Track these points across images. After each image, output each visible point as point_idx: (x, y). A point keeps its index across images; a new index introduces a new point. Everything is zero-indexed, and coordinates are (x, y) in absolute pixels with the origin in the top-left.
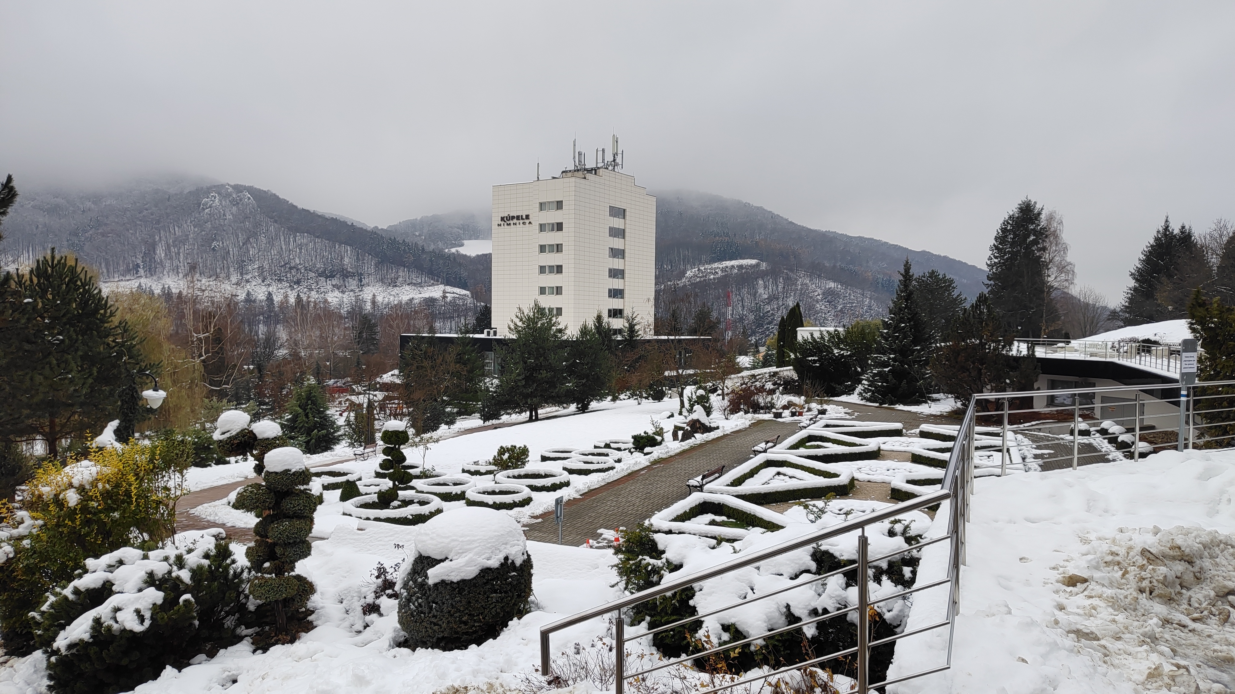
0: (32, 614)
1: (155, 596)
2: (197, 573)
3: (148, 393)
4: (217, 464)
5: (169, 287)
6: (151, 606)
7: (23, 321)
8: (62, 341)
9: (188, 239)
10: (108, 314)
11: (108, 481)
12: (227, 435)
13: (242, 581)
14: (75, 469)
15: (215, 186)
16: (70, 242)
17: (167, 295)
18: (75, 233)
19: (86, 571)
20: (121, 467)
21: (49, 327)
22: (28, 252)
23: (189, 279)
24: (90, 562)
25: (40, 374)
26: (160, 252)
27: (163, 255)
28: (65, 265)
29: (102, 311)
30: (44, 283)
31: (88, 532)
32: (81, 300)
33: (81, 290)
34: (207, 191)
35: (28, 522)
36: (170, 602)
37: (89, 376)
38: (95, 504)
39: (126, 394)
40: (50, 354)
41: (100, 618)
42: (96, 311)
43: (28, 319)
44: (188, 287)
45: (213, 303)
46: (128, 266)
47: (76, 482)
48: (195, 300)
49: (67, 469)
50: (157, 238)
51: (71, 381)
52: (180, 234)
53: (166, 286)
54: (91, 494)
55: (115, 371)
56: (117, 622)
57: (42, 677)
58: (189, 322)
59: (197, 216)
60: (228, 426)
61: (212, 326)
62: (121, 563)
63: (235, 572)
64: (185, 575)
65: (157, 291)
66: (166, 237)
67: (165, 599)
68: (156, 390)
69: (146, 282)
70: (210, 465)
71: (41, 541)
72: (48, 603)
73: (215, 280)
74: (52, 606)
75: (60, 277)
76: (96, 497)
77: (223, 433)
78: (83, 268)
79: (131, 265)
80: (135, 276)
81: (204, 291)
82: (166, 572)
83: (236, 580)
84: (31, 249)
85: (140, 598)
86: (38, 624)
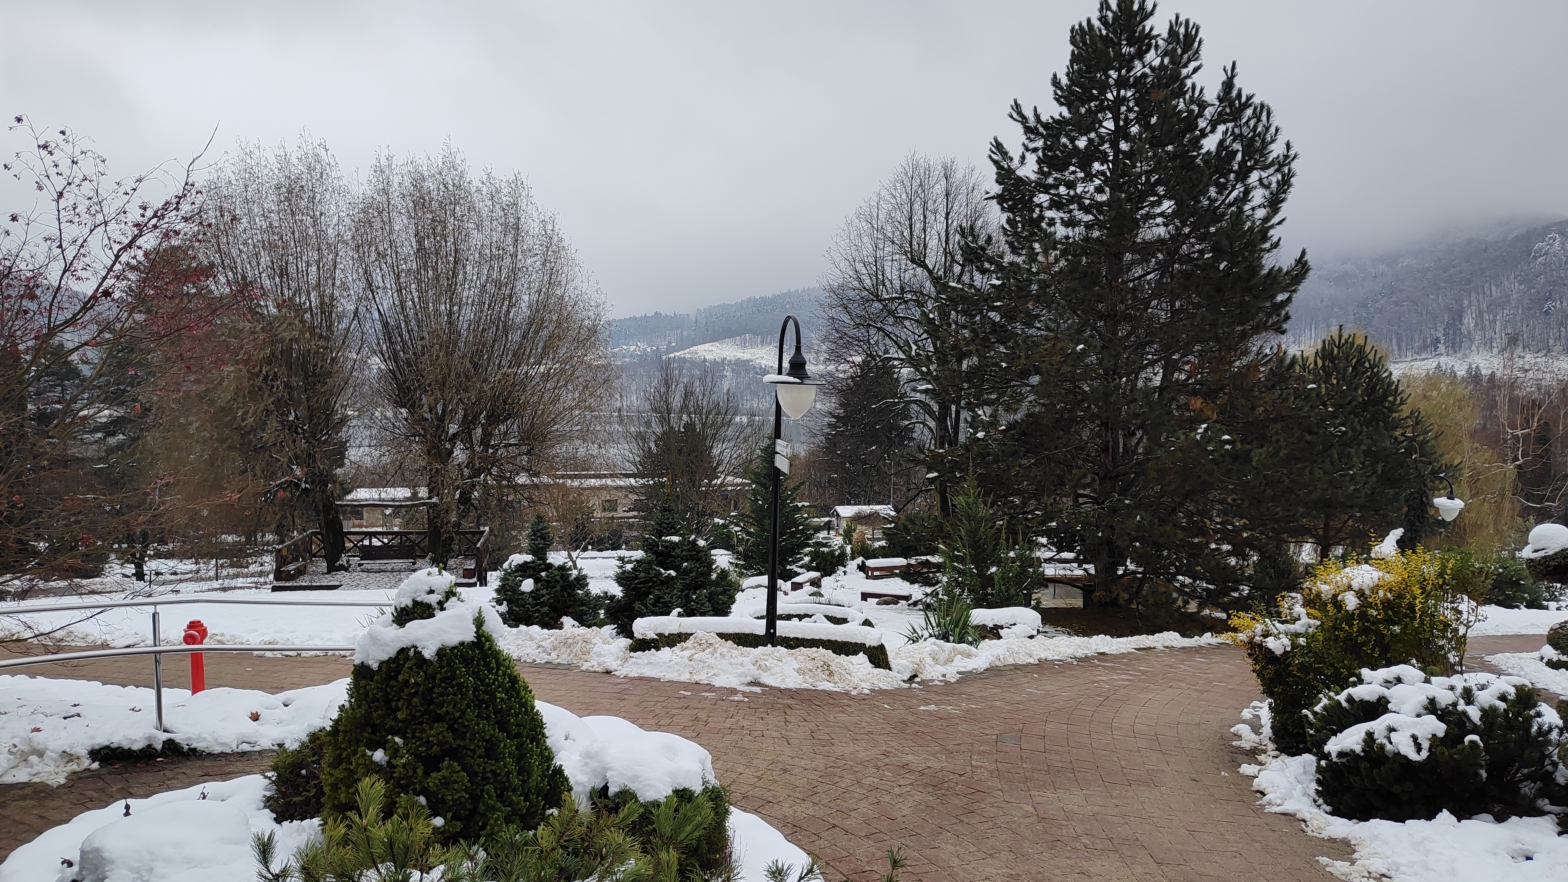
0: (1305, 711)
1: (1435, 726)
2: (1488, 713)
3: (1441, 501)
4: (1527, 607)
5: (1477, 367)
6: (1430, 736)
7: (1306, 409)
8: (1345, 433)
9: (1509, 301)
10: (1398, 402)
11: (1391, 590)
12: (1541, 554)
13: (1549, 742)
14: (1356, 571)
15: (1555, 224)
16: (1358, 315)
17: (1475, 377)
18: (1363, 305)
19: (1361, 681)
20: (1406, 576)
21: (1333, 416)
22: (1311, 330)
23: (1506, 355)
24: (1365, 672)
25: (1320, 468)
26: (1469, 322)
27: (1472, 325)
28: (1353, 343)
29: (1391, 399)
30: (1328, 366)
31: (1365, 642)
32: (1368, 385)
33: (1369, 374)
34: (1542, 232)
35: (1305, 620)
36: (1452, 739)
37: (1373, 474)
38: (1375, 613)
39: (1415, 498)
40: (1331, 446)
41: (1373, 733)
42: (1384, 397)
43: (1311, 407)
44: (1504, 367)
45: (1539, 388)
46: (1425, 341)
47: (1355, 585)
48: (1513, 384)
49: (1347, 570)
50: (1466, 303)
51: (1353, 477)
52: (1499, 294)
53: (1474, 366)
54: (1370, 600)
55: (1402, 471)
56: (1391, 743)
57: (1311, 780)
58: (1503, 413)
59: (1525, 268)
60: (1543, 542)
61: (1536, 420)
62: (1399, 680)
63: (1540, 728)
64: (1474, 713)
65: (1461, 372)
66: (1478, 301)
67: (1447, 733)
68: (1451, 498)
69: (1447, 361)
70: (1518, 607)
71: (1317, 640)
72: (1321, 704)
73: (1545, 355)
74: (1325, 708)
75: (1347, 358)
76: (1376, 604)
77: (1536, 551)
78: (1373, 347)
79: (1429, 340)
80: (1434, 353)
81: (1527, 371)
82: (1451, 702)
83: (1541, 739)
84: (1313, 326)
85: (1417, 724)
86: (1311, 725)
